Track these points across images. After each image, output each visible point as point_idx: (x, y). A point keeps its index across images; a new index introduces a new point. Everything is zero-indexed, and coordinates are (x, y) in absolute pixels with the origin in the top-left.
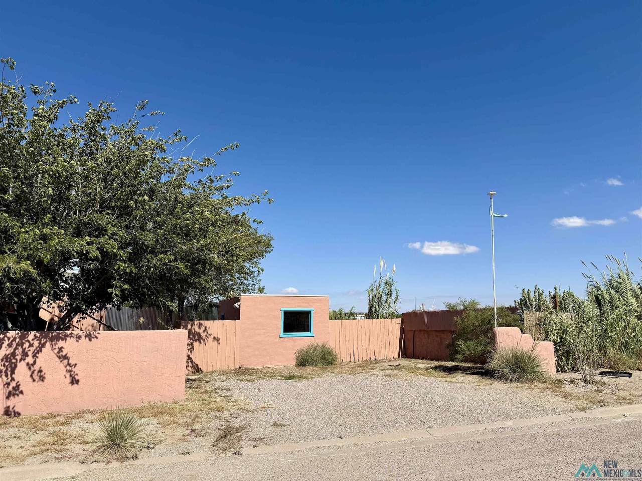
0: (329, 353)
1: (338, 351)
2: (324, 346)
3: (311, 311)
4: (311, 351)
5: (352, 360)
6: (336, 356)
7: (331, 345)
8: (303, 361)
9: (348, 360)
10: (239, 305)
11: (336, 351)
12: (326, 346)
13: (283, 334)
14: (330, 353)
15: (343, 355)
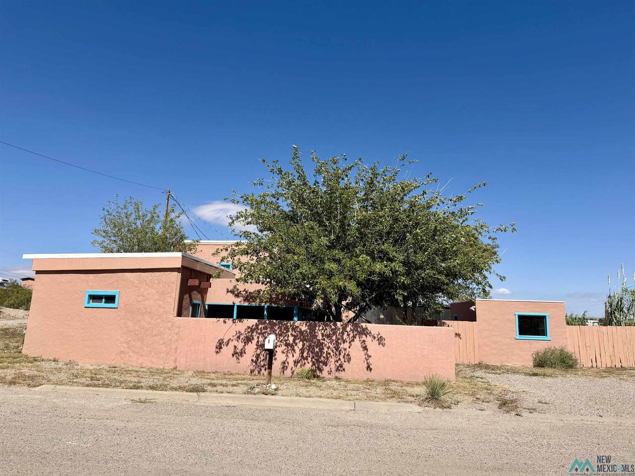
0: (568, 357)
1: (578, 356)
2: (562, 350)
3: (546, 316)
4: (549, 354)
5: (595, 365)
6: (576, 360)
7: (570, 349)
8: (541, 362)
9: (590, 365)
10: (475, 309)
11: (576, 356)
12: (565, 350)
13: (518, 337)
14: (570, 357)
15: (584, 360)
